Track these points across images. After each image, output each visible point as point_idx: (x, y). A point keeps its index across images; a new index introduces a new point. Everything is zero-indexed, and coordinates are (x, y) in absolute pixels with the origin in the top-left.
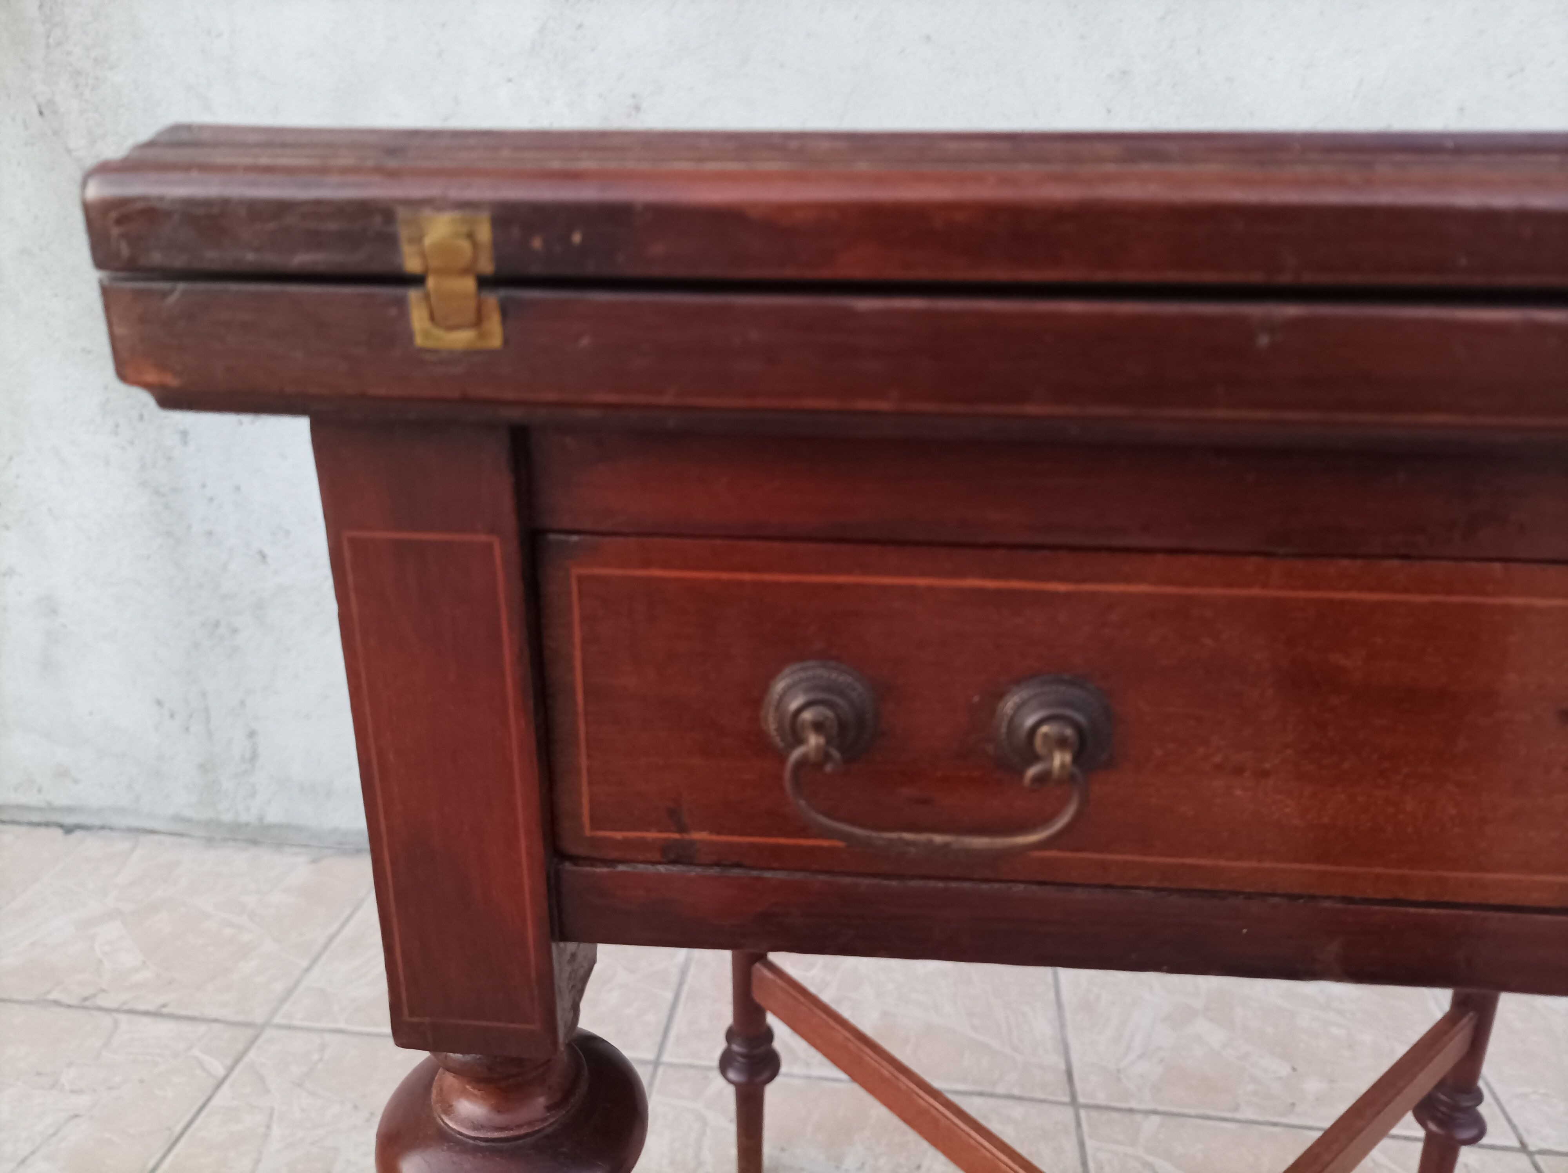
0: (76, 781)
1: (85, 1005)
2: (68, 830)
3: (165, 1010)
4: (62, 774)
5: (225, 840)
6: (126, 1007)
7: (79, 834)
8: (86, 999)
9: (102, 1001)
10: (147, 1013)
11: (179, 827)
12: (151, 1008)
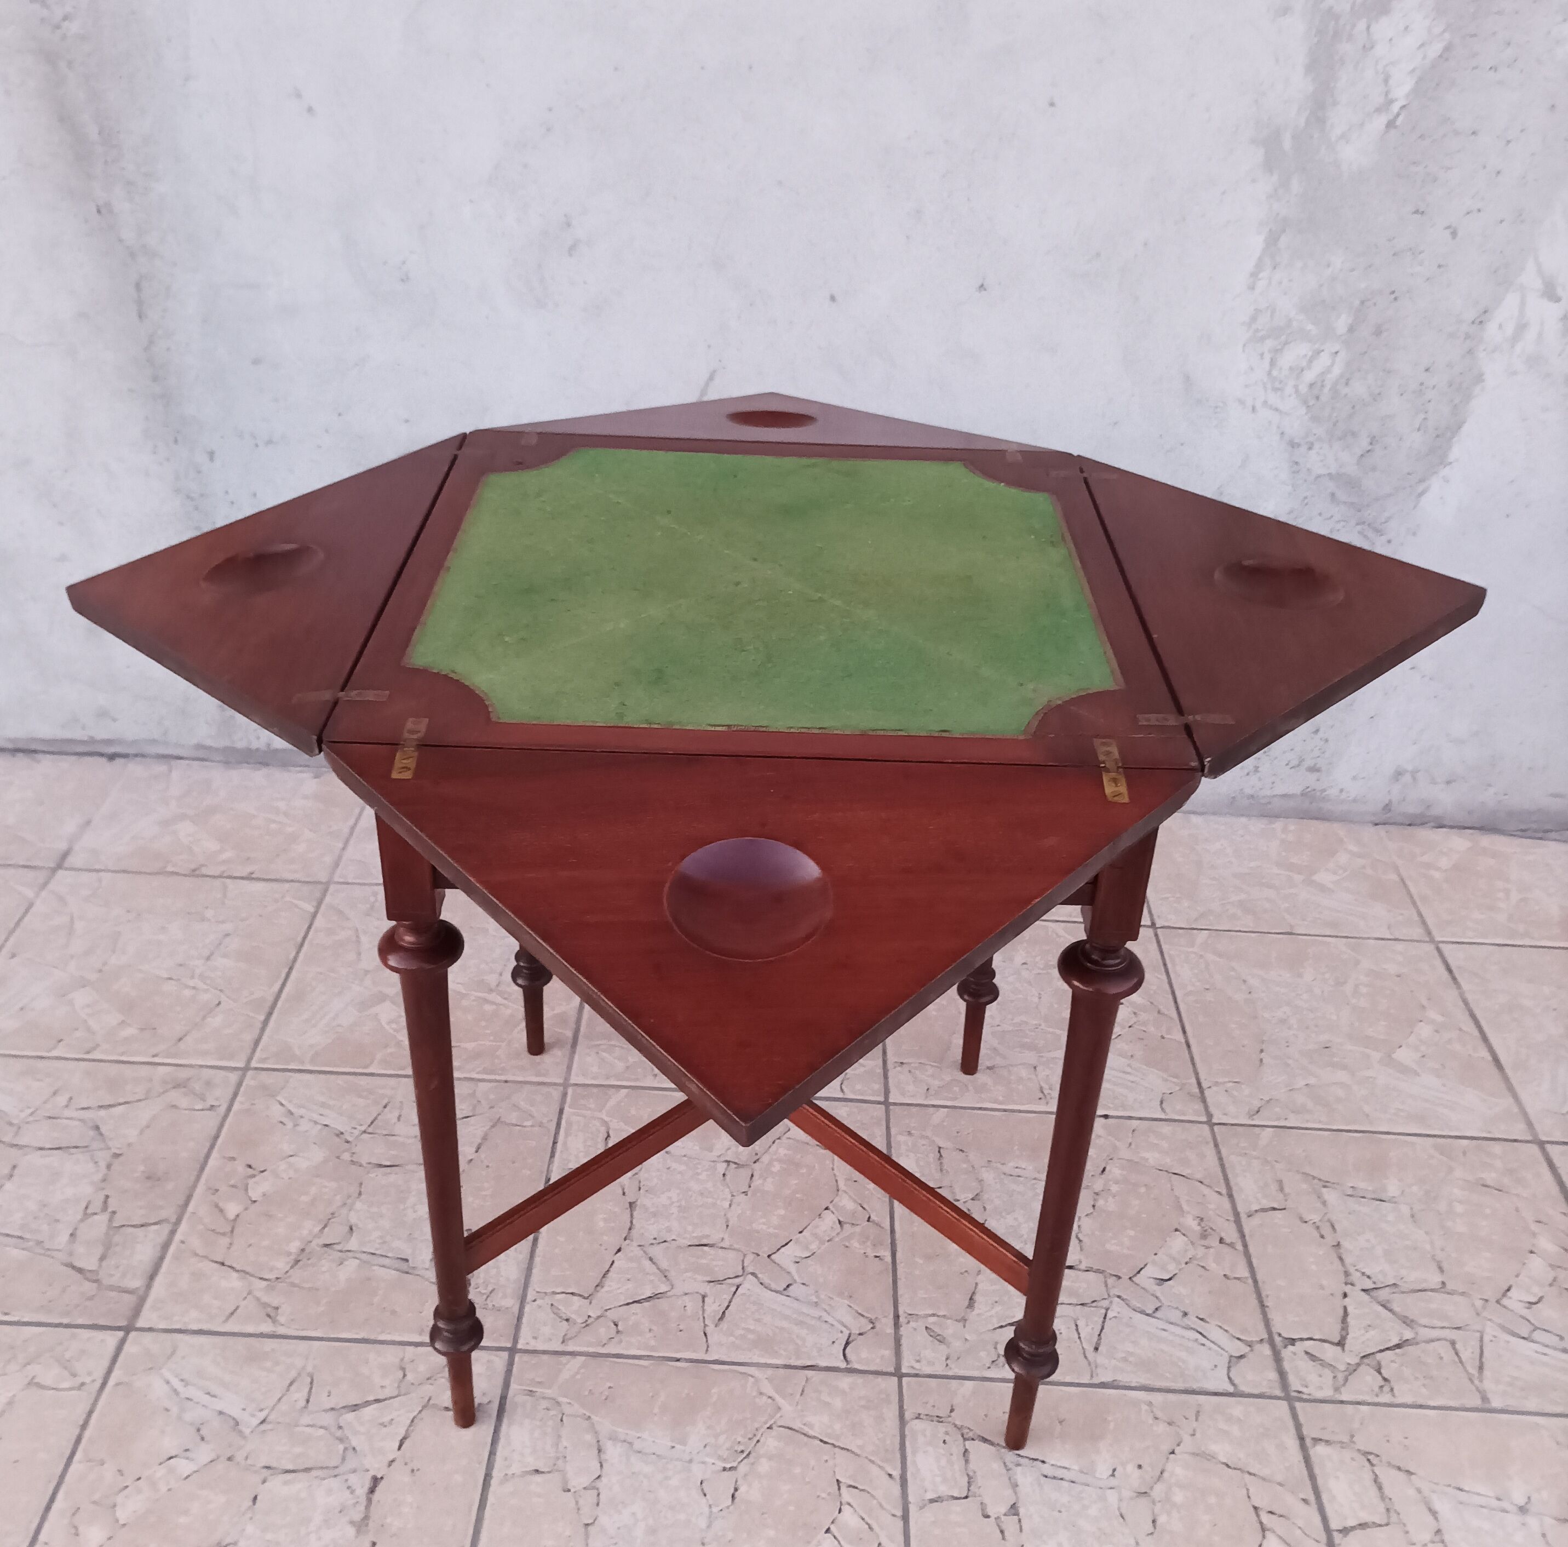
0: (114, 720)
1: (194, 873)
2: (112, 757)
3: (253, 876)
4: (102, 714)
5: (240, 763)
6: (225, 875)
7: (119, 761)
8: (194, 870)
9: (204, 871)
10: (242, 878)
11: (200, 754)
12: (244, 874)
